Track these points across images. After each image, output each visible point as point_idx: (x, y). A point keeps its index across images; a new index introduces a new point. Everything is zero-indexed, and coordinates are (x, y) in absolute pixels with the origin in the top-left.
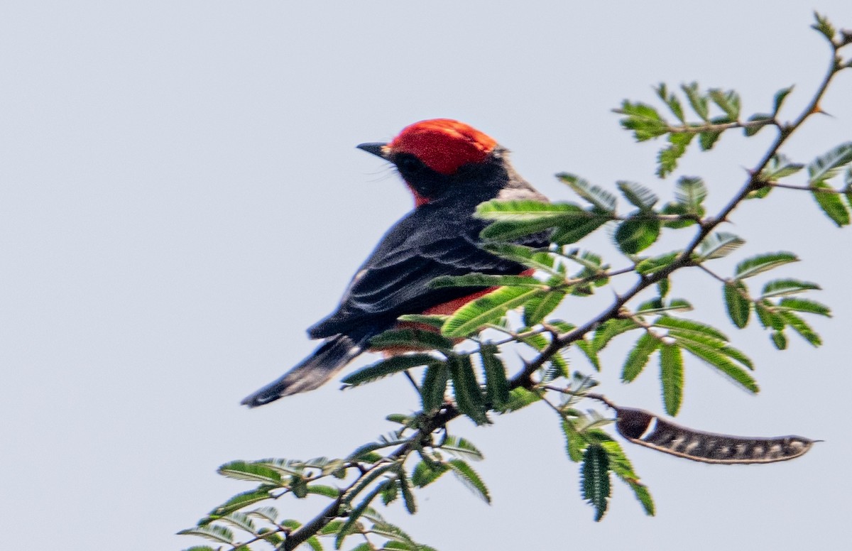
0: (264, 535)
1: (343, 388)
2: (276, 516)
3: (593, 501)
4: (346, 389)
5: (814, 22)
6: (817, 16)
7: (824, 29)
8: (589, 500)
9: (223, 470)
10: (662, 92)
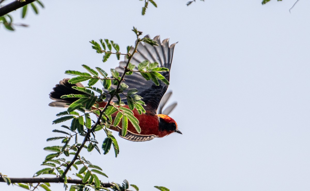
0: (63, 165)
1: (53, 124)
2: (65, 160)
3: (104, 150)
4: (54, 124)
5: (133, 29)
6: (134, 28)
7: (135, 31)
8: (103, 149)
9: (45, 149)
10: (101, 41)
